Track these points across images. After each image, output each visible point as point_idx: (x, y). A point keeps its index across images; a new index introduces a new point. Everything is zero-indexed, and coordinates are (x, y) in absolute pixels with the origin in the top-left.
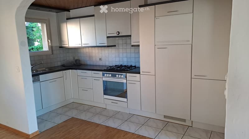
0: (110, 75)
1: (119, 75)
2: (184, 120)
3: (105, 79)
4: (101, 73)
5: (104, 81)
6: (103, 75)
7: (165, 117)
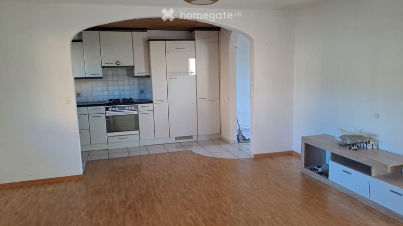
0: (117, 109)
1: (128, 107)
2: (191, 137)
3: (108, 114)
4: (103, 108)
5: (107, 117)
6: (107, 109)
7: (177, 138)
